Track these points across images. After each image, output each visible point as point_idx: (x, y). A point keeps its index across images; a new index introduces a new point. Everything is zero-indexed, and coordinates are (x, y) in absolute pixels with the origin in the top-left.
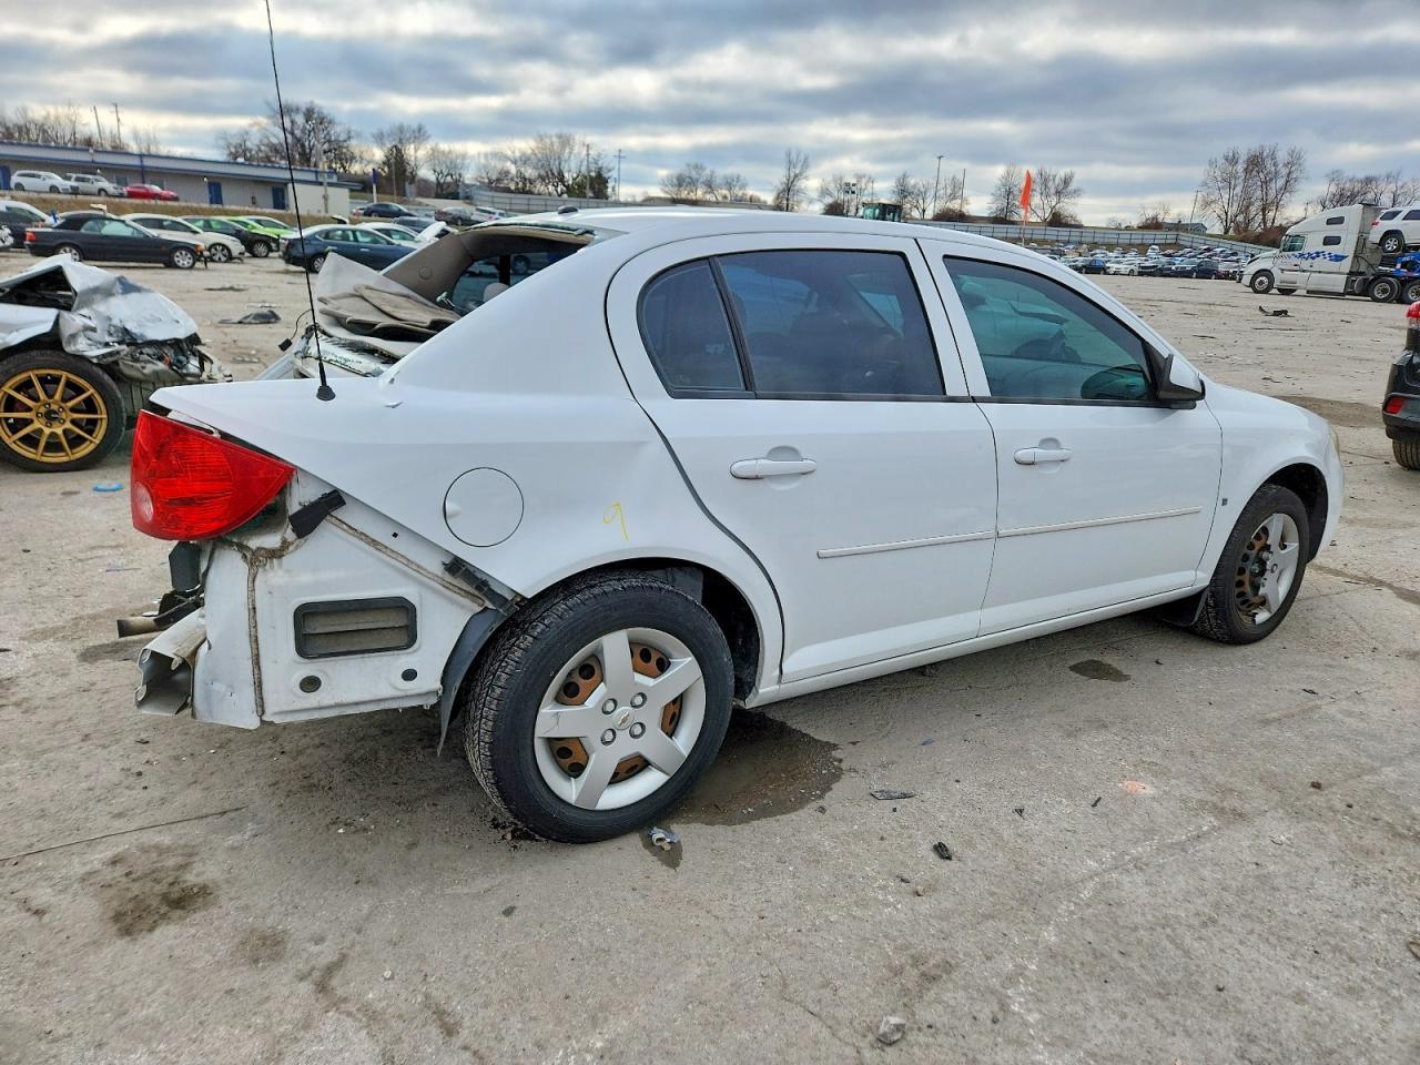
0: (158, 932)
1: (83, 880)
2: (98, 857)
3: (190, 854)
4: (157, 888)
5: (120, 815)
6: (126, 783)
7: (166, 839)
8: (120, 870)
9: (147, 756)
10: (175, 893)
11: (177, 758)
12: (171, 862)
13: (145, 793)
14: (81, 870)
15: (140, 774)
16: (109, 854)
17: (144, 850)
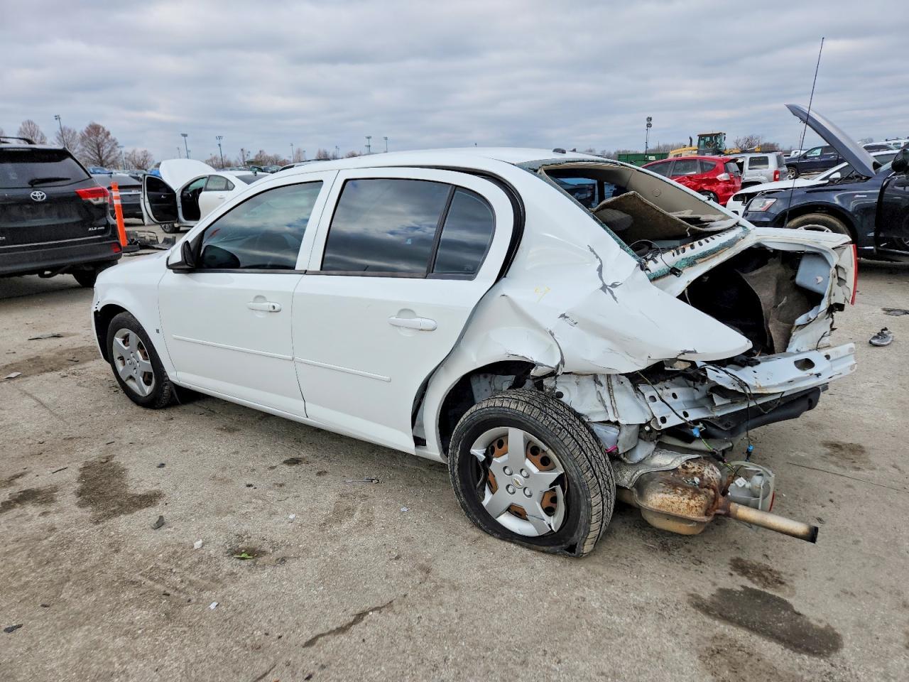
0: (850, 442)
1: (874, 469)
2: (866, 473)
3: (824, 458)
4: (843, 453)
5: (850, 486)
6: (841, 500)
7: (833, 468)
8: (857, 465)
9: (822, 510)
10: (837, 449)
11: (805, 501)
12: (834, 459)
13: (832, 490)
14: (875, 472)
15: (831, 501)
16: (860, 472)
17: (845, 468)
